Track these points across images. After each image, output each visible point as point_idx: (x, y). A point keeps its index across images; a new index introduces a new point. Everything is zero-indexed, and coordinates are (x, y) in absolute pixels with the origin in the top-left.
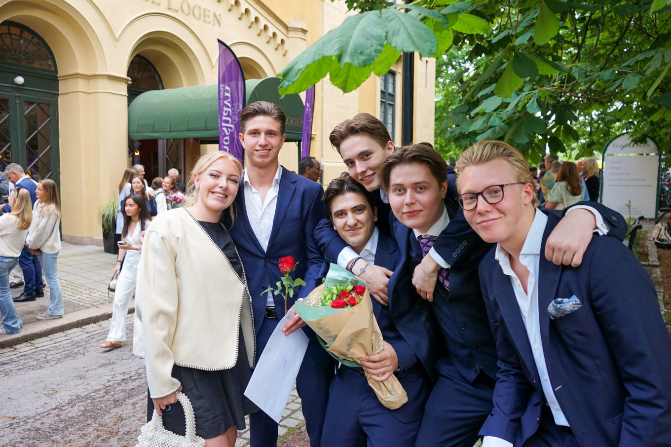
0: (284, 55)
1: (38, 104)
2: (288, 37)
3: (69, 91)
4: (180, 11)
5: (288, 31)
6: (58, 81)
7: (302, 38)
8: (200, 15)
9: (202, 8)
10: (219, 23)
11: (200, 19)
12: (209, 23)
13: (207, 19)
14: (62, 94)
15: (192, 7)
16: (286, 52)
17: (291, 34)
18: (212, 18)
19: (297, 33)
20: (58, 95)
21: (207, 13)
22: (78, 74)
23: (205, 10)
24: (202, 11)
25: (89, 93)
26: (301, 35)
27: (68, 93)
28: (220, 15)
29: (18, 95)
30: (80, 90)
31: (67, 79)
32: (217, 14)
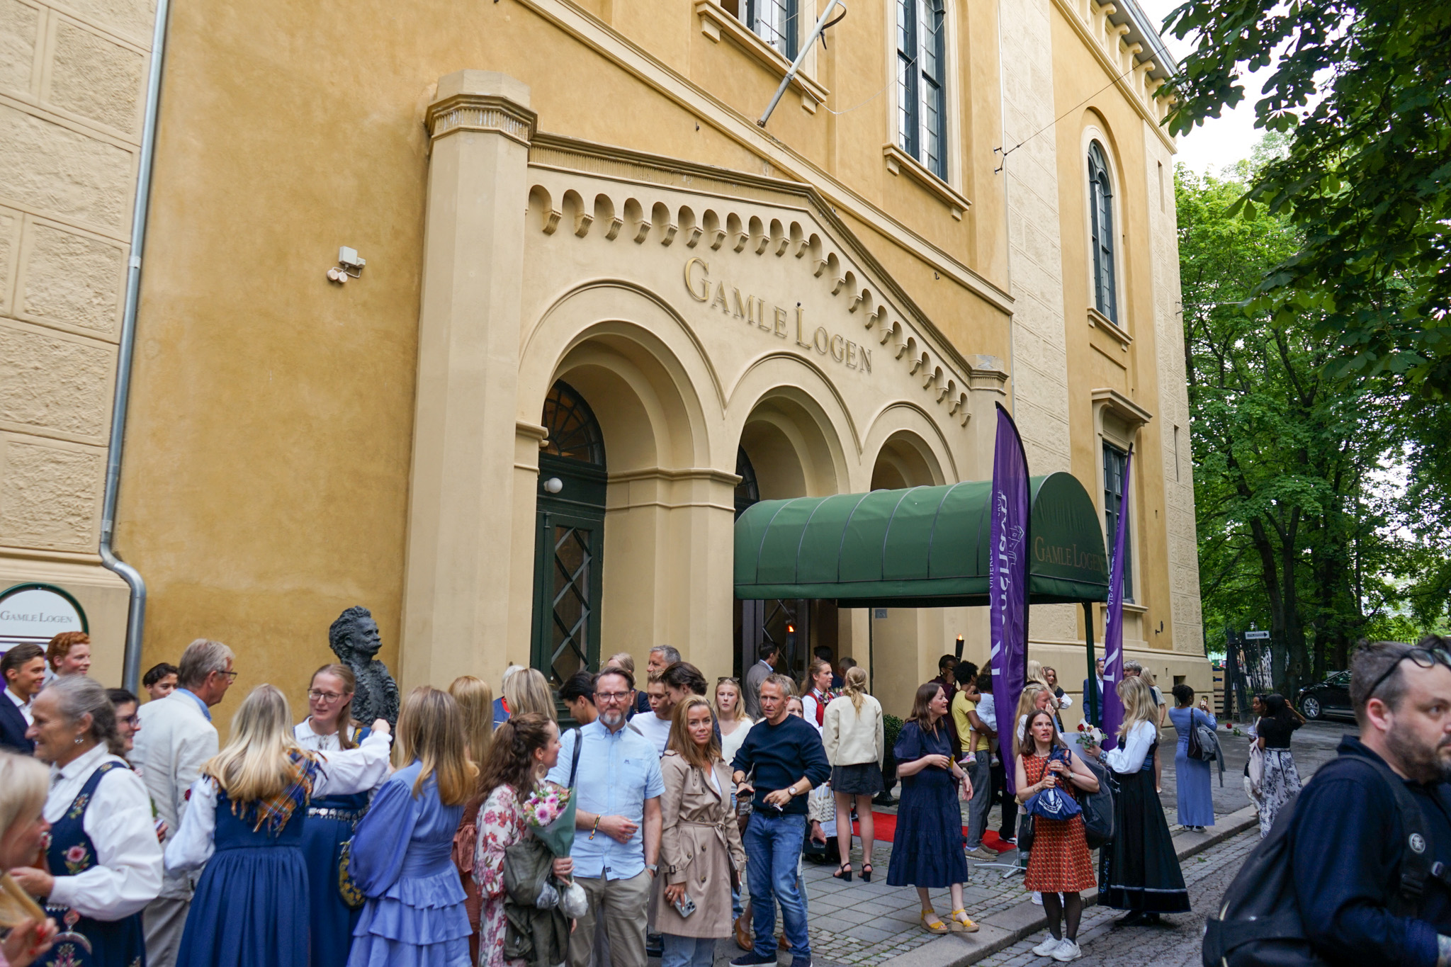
0: (964, 426)
1: (575, 531)
2: (970, 390)
3: (631, 505)
4: (813, 349)
5: (971, 378)
6: (605, 484)
7: (999, 391)
8: (841, 353)
9: (845, 341)
10: (869, 370)
11: (841, 361)
12: (855, 367)
13: (852, 362)
14: (611, 510)
15: (830, 338)
16: (969, 418)
17: (978, 383)
18: (857, 360)
19: (988, 381)
20: (604, 511)
21: (851, 350)
22: (657, 472)
23: (847, 345)
24: (844, 347)
25: (670, 508)
26: (996, 385)
27: (628, 508)
28: (869, 353)
29: (548, 513)
30: (657, 502)
31: (628, 481)
32: (866, 351)
